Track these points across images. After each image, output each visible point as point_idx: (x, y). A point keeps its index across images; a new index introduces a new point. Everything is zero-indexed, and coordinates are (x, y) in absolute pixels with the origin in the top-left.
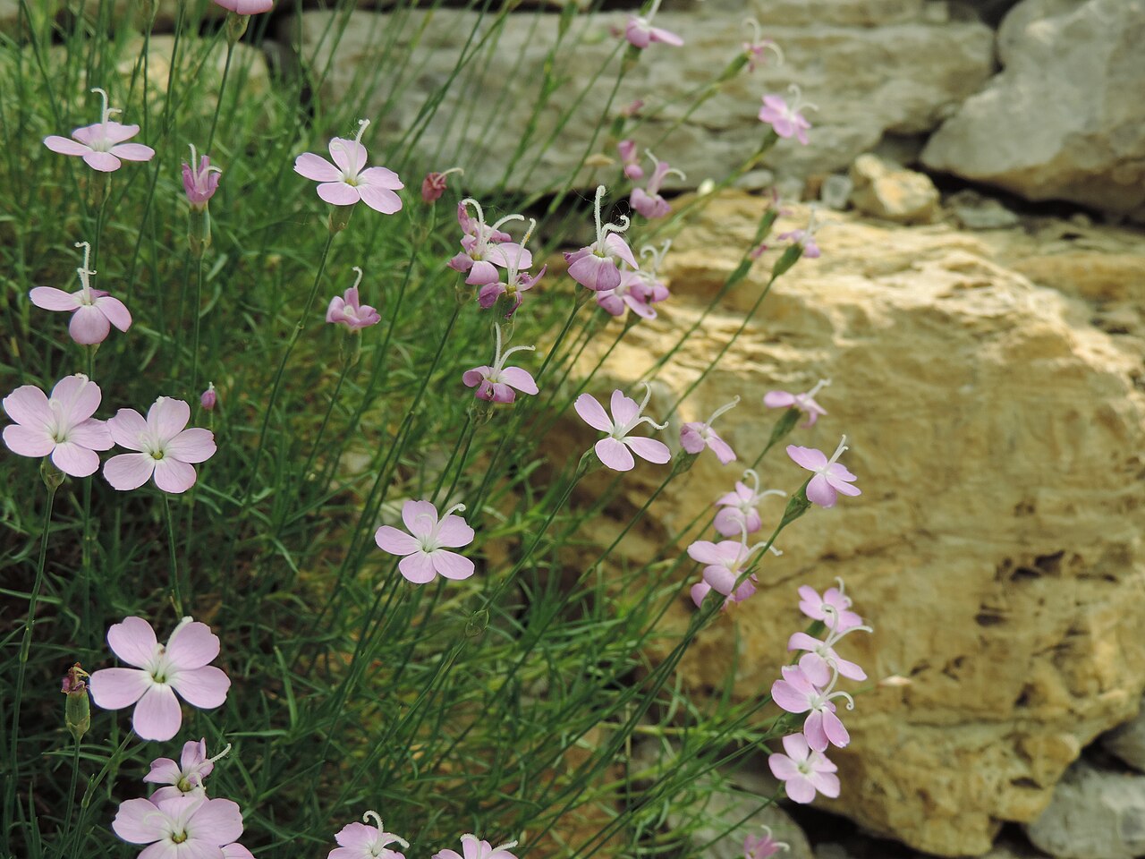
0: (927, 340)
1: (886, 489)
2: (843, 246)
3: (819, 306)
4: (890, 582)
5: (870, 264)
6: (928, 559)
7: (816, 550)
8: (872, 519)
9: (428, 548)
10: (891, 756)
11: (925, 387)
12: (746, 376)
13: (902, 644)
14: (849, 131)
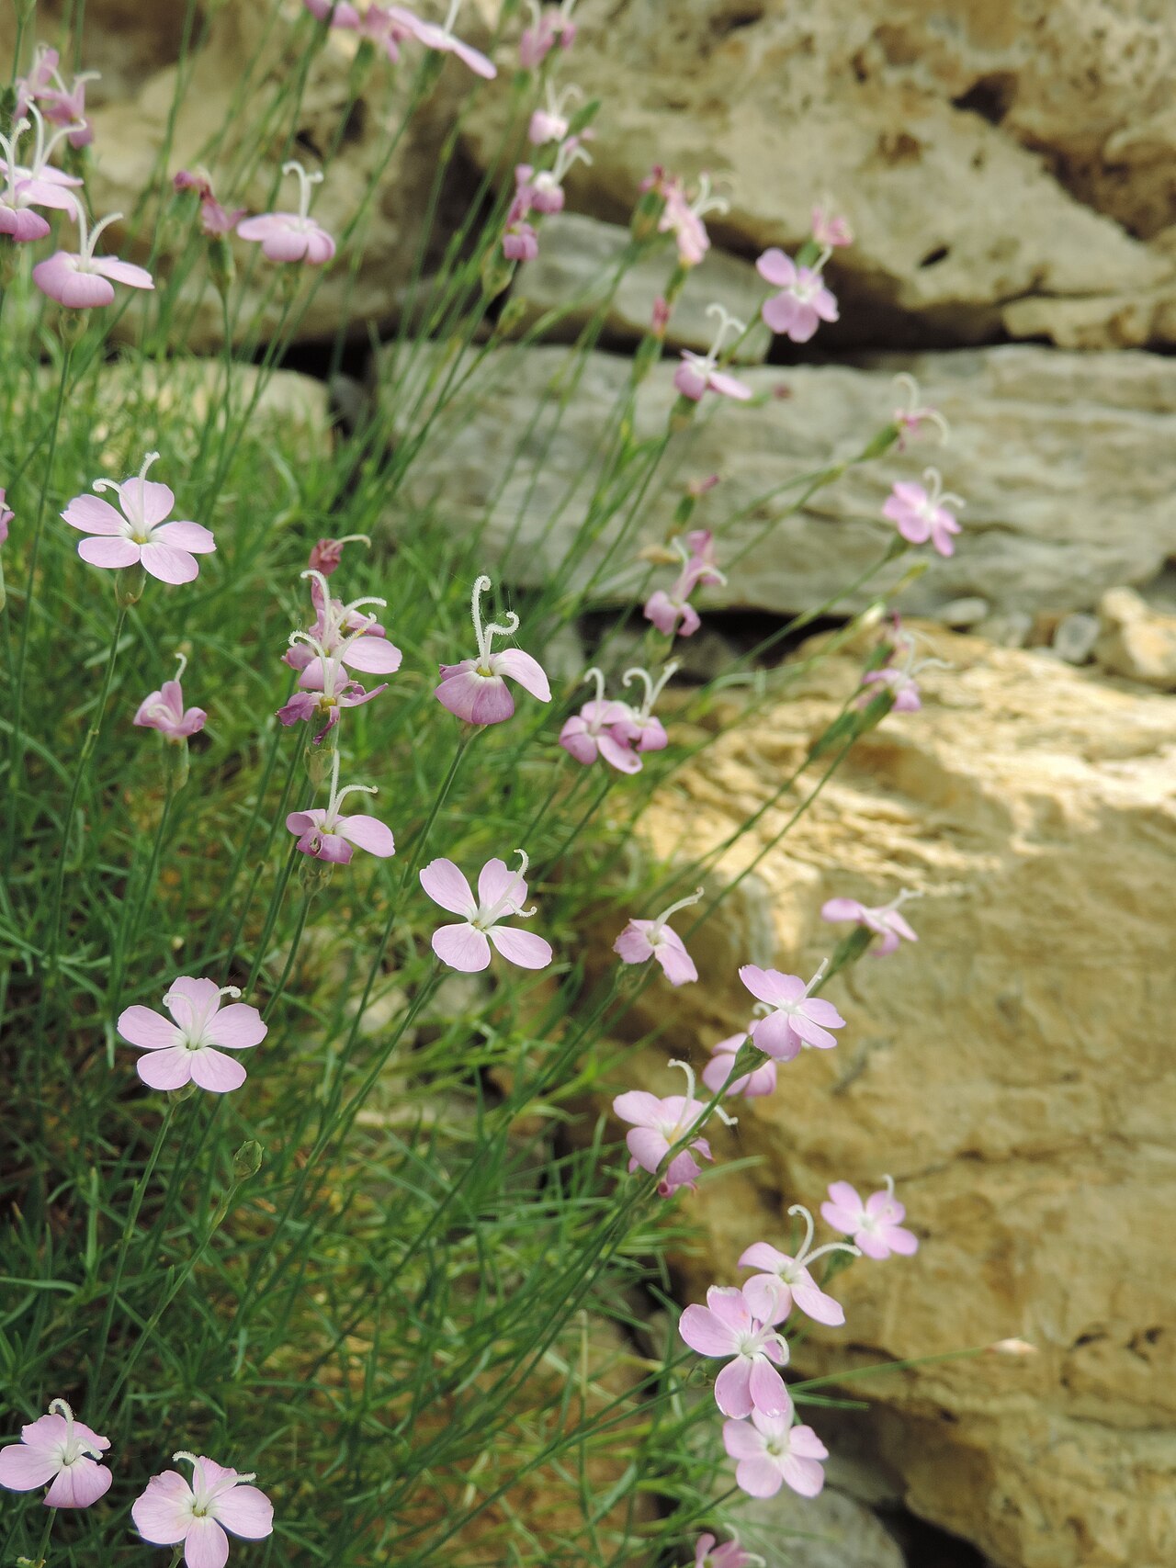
0: (1146, 856)
1: (1063, 1065)
2: (1059, 713)
3: (1001, 793)
4: (1055, 1203)
5: (1094, 741)
6: (1118, 1177)
7: (953, 1141)
8: (1041, 1108)
9: (193, 1044)
10: (1034, 1461)
11: (1138, 925)
12: (880, 882)
13: (1066, 1296)
14: (1112, 555)
